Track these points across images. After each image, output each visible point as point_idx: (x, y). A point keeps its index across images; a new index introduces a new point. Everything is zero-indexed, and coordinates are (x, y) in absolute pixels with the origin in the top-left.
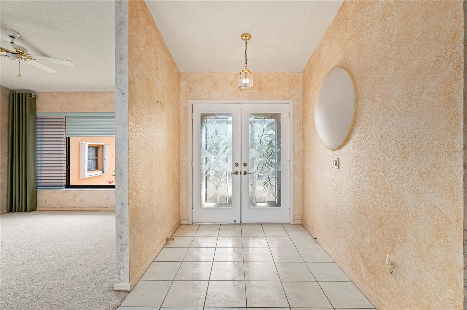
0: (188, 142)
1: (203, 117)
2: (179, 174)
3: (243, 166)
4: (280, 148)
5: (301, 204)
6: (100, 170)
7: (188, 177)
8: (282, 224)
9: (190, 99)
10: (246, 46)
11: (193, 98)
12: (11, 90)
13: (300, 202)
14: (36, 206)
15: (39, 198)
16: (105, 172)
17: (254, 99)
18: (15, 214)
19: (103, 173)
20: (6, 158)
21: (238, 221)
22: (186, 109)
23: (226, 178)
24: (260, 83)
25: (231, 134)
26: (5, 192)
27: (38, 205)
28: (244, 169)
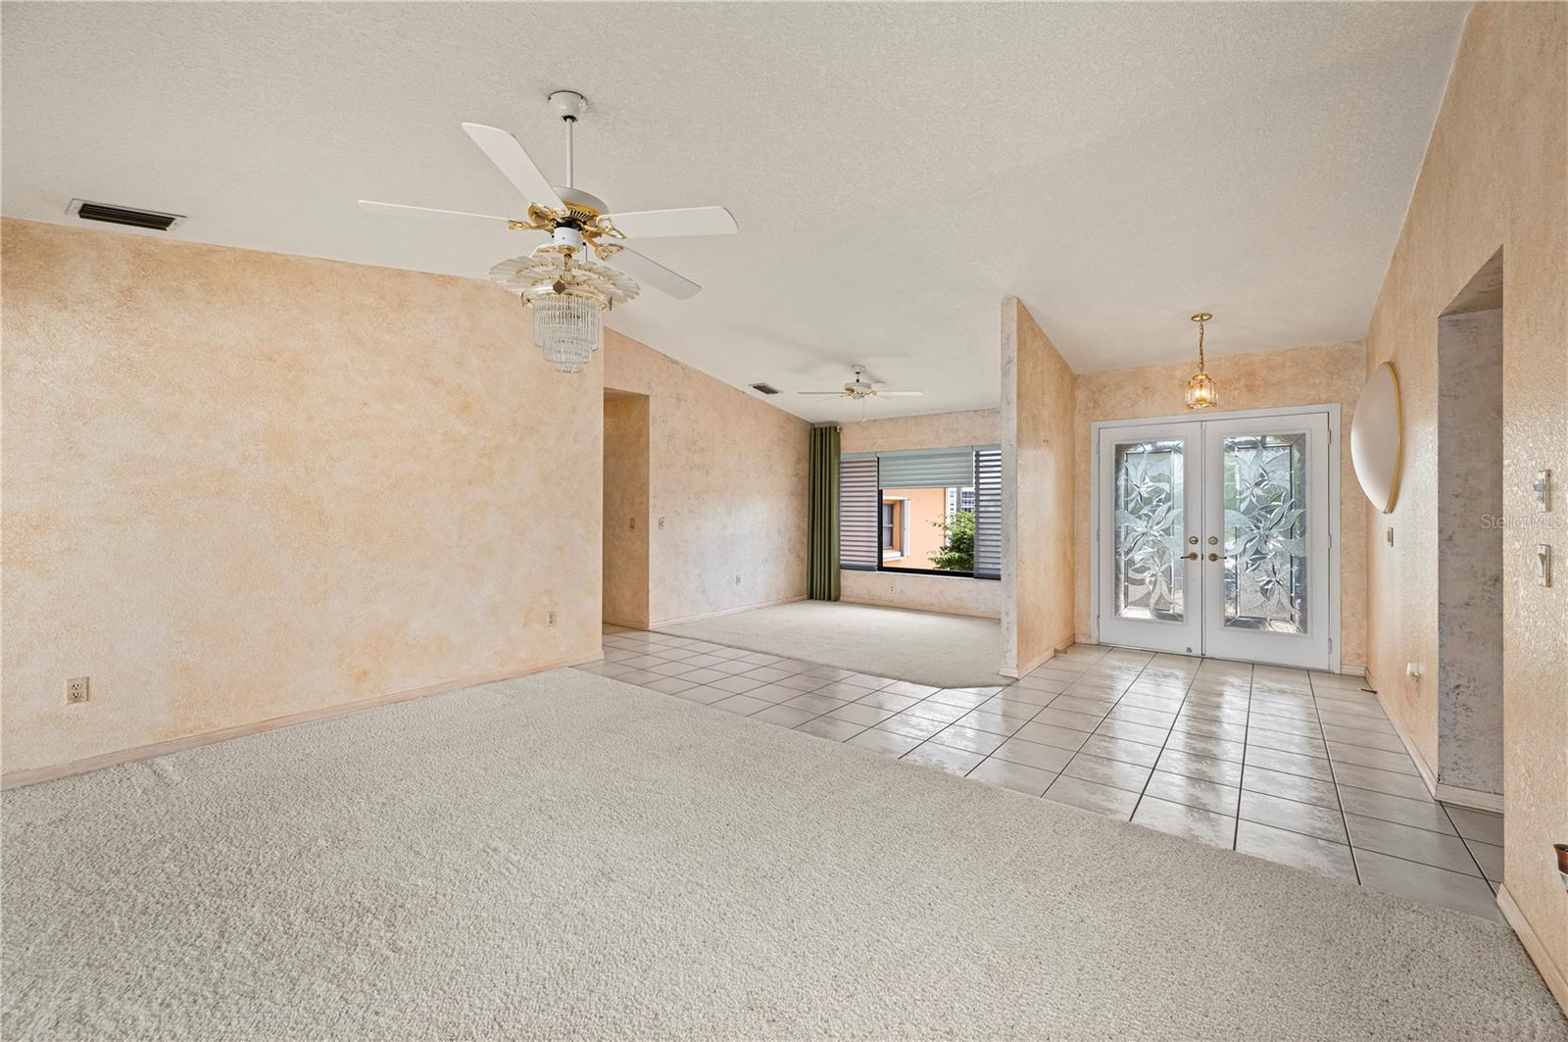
0: (1089, 498)
1: (1120, 450)
2: (1073, 552)
3: (1207, 543)
4: (1305, 508)
5: (1364, 632)
6: (896, 550)
7: (1090, 560)
8: (1308, 671)
9: (1094, 421)
10: (1202, 334)
11: (1101, 418)
12: (812, 424)
13: (1361, 627)
14: (840, 595)
15: (843, 582)
16: (905, 554)
17: (1234, 410)
18: (829, 603)
19: (902, 555)
20: (807, 520)
21: (1196, 651)
22: (1088, 439)
23: (1170, 567)
24: (1251, 374)
25: (1182, 481)
26: (806, 570)
27: (842, 593)
28: (1210, 549)
